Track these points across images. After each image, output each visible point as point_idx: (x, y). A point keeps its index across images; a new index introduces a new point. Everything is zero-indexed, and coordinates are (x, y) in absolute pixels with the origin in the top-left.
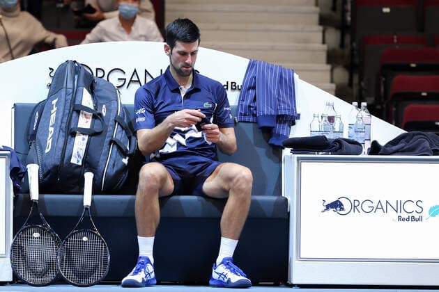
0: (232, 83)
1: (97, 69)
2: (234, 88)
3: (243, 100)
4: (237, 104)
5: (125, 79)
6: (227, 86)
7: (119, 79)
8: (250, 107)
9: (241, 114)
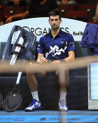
0: (81, 32)
1: (31, 28)
2: (81, 34)
3: (83, 39)
4: (81, 40)
5: (42, 32)
6: (79, 33)
7: (39, 32)
8: (85, 41)
9: (82, 44)
